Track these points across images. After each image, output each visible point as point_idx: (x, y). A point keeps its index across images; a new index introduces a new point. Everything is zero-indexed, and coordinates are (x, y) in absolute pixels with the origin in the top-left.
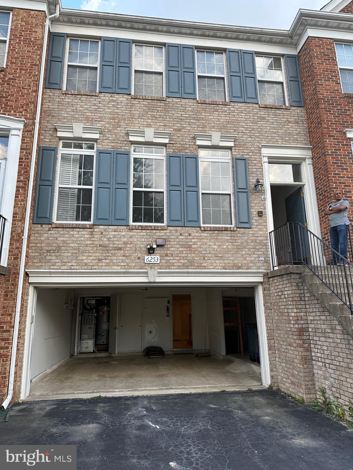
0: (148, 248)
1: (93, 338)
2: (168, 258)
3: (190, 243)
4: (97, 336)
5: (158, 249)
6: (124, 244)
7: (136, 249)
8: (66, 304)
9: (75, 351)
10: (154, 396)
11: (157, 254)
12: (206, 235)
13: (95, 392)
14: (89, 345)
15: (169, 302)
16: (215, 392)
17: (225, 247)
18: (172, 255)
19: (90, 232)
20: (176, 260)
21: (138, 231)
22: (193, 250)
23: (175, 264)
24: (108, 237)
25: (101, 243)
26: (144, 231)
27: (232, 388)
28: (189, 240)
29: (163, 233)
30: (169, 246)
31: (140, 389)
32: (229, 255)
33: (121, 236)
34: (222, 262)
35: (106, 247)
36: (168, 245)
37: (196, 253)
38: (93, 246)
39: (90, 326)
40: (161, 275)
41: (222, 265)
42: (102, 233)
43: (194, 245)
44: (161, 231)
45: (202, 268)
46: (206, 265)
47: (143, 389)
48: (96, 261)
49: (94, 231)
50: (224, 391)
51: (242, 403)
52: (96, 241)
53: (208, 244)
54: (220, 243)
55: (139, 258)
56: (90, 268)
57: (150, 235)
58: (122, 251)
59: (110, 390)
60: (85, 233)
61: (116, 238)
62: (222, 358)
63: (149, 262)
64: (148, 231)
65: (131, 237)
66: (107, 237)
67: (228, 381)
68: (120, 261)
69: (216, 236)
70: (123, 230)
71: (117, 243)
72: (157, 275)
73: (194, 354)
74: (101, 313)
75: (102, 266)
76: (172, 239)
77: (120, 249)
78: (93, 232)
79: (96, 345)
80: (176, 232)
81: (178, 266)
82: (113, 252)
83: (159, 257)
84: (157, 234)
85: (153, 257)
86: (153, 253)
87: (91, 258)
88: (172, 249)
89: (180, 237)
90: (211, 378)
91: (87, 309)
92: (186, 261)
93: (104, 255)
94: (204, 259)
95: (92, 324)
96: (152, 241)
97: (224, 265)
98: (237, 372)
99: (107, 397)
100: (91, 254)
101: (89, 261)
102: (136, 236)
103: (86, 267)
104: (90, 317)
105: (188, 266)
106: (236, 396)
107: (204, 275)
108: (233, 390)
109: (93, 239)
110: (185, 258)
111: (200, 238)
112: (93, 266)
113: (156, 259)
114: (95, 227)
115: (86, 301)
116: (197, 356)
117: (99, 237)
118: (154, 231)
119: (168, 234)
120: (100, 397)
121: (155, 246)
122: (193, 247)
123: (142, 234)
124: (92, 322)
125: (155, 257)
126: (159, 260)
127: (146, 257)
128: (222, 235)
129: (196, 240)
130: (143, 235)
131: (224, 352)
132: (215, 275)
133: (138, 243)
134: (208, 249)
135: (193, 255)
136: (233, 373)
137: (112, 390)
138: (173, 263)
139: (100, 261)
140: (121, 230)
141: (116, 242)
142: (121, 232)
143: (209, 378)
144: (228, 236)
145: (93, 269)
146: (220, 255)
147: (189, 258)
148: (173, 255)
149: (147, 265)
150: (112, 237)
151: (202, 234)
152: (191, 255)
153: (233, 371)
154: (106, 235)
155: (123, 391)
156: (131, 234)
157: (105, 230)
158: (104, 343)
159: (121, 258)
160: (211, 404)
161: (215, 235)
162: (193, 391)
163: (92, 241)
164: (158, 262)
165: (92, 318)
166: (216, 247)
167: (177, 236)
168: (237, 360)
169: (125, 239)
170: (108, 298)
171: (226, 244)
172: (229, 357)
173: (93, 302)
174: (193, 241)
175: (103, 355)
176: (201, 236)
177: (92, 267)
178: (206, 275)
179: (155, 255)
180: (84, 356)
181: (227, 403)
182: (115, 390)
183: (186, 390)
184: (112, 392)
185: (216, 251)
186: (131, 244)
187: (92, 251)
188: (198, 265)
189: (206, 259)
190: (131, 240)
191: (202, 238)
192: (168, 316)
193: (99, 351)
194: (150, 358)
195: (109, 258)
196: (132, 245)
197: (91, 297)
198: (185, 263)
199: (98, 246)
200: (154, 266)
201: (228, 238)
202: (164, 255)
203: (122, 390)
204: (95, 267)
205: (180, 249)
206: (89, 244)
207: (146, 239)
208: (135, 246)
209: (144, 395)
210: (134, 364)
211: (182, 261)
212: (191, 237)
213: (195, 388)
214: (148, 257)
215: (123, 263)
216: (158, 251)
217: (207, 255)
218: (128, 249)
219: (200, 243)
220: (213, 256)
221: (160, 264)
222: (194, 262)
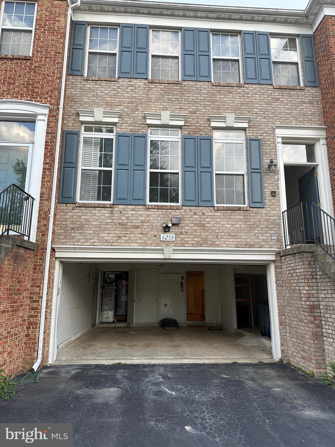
0: (164, 227)
1: (113, 309)
2: (183, 236)
3: (204, 222)
4: (116, 307)
5: (173, 227)
6: (142, 222)
7: (152, 228)
8: (88, 277)
9: (97, 320)
10: (170, 365)
11: (172, 232)
12: (219, 214)
13: (115, 359)
14: (109, 316)
15: (183, 278)
16: (227, 363)
17: (237, 226)
18: (187, 234)
19: (110, 211)
20: (190, 238)
21: (155, 210)
22: (207, 229)
23: (189, 242)
24: (127, 215)
25: (120, 221)
26: (160, 210)
27: (244, 360)
28: (202, 219)
29: (178, 212)
30: (183, 225)
31: (156, 358)
32: (241, 234)
33: (138, 215)
34: (235, 240)
35: (125, 225)
36: (183, 223)
37: (210, 231)
38: (113, 224)
39: (110, 298)
40: (176, 252)
41: (234, 244)
42: (121, 212)
43: (208, 224)
44: (176, 211)
45: (215, 246)
46: (219, 243)
47: (159, 358)
48: (116, 238)
49: (114, 210)
50: (236, 363)
51: (253, 375)
52: (115, 219)
53: (221, 223)
54: (233, 223)
55: (155, 236)
56: (110, 244)
57: (166, 215)
58: (140, 229)
59: (129, 358)
60: (106, 212)
61: (134, 217)
62: (233, 331)
63: (164, 240)
64: (164, 211)
65: (148, 216)
66: (125, 216)
67: (240, 354)
68: (138, 239)
69: (228, 215)
71: (135, 221)
72: (173, 252)
73: (206, 327)
74: (120, 287)
75: (121, 243)
76: (187, 218)
77: (138, 227)
78: (113, 211)
79: (115, 315)
80: (191, 212)
81: (193, 244)
82: (131, 230)
83: (174, 235)
84: (172, 213)
85: (168, 235)
86: (169, 231)
87: (111, 235)
88: (186, 228)
89: (195, 216)
90: (223, 350)
91: (107, 282)
92: (200, 239)
93: (123, 232)
94: (217, 238)
95: (112, 297)
96: (168, 220)
97: (236, 243)
98: (248, 345)
99: (127, 364)
100: (111, 232)
101: (110, 238)
102: (153, 215)
103: (106, 244)
104: (110, 290)
105: (202, 244)
106: (248, 368)
107: (217, 253)
108: (244, 362)
109: (113, 218)
110: (199, 236)
111: (213, 218)
112: (113, 242)
113: (171, 237)
114: (115, 206)
115: (106, 274)
116: (209, 329)
117: (118, 216)
118: (169, 210)
119: (183, 213)
120: (120, 363)
121: (170, 225)
122: (207, 226)
123: (158, 213)
124: (112, 295)
125: (170, 235)
126: (174, 239)
127: (162, 235)
128: (235, 214)
129: (210, 220)
130: (159, 214)
131: (235, 326)
132: (228, 253)
133: (155, 221)
134: (222, 227)
135: (207, 234)
137: (131, 358)
139: (119, 238)
140: (139, 210)
141: (134, 221)
142: (138, 211)
143: (221, 350)
145: (113, 246)
146: (233, 234)
147: (202, 237)
149: (162, 242)
150: (130, 216)
152: (205, 234)
153: (244, 344)
154: (125, 214)
155: (141, 359)
156: (148, 213)
157: (124, 209)
158: (122, 314)
159: (139, 236)
160: (224, 374)
161: (228, 214)
162: (206, 362)
163: (112, 219)
165: (112, 291)
166: (229, 226)
167: (192, 215)
168: (248, 334)
169: (143, 218)
170: (127, 273)
171: (239, 223)
172: (240, 331)
173: (113, 276)
174: (207, 220)
175: (122, 325)
176: (215, 215)
177: (112, 244)
179: (170, 234)
180: (105, 325)
181: (239, 373)
182: (133, 358)
183: (200, 360)
184: (130, 359)
185: (229, 229)
186: (148, 222)
187: (112, 229)
188: (211, 243)
189: (219, 237)
190: (148, 218)
191: (215, 217)
192: (182, 291)
193: (119, 321)
194: (165, 329)
195: (128, 235)
196: (148, 224)
197: (111, 272)
198: (199, 241)
199: (118, 224)
200: (169, 243)
201: (241, 217)
202: (179, 233)
203: (139, 358)
204: (115, 244)
205: (194, 228)
206: (110, 222)
207: (162, 218)
209: (161, 363)
210: (151, 334)
211: (196, 239)
212: (205, 216)
213: (208, 359)
214: (164, 235)
215: (140, 240)
216: (173, 229)
217: (220, 233)
218: (145, 227)
219: (214, 222)
220: (226, 234)
221: (175, 242)
222: (207, 240)
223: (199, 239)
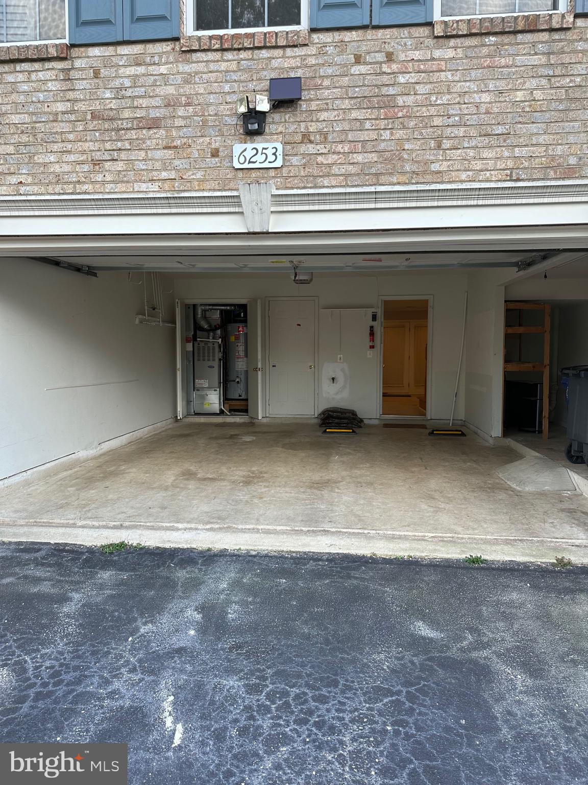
0: (243, 114)
2: (311, 149)
3: (391, 91)
4: (226, 382)
5: (277, 116)
6: (168, 105)
7: (205, 122)
9: (179, 410)
11: (272, 134)
12: (450, 53)
15: (374, 318)
16: (447, 560)
17: (520, 95)
18: (326, 138)
19: (63, 70)
20: (339, 153)
21: (210, 56)
22: (400, 114)
23: (335, 170)
24: (117, 83)
25: (96, 106)
26: (229, 55)
27: (506, 548)
28: (385, 79)
29: (295, 57)
30: (314, 106)
31: (240, 527)
32: (533, 128)
33: (155, 81)
34: (506, 154)
35: (112, 119)
36: (311, 100)
37: (412, 124)
38: (73, 118)
39: (211, 363)
40: (285, 208)
41: (503, 166)
42: (97, 74)
43: (405, 98)
44: (289, 52)
45: (429, 178)
46: (444, 166)
47: (248, 527)
48: (86, 168)
49: (73, 68)
50: (477, 560)
52: (81, 100)
53: (458, 88)
54: (502, 85)
55: (215, 154)
56: (69, 189)
57: (249, 70)
58: (162, 132)
59: (164, 525)
60: (49, 75)
61: (142, 86)
63: (246, 166)
64: (243, 55)
65: (186, 82)
66: (112, 85)
67: (496, 522)
68: (158, 165)
69: (489, 56)
70: (161, 57)
71: (144, 102)
72: (273, 209)
74: (232, 339)
75: (104, 183)
76: (327, 77)
77: (154, 124)
78: (69, 70)
79: (226, 399)
80: (342, 52)
81: (347, 176)
82: (133, 134)
83: (280, 147)
84: (275, 63)
85: (260, 146)
86: (259, 132)
87: (72, 158)
88: (323, 116)
89: (356, 69)
90: (448, 507)
91: (202, 329)
92: (374, 157)
93: (108, 146)
94: (439, 147)
95: (214, 360)
96: (257, 89)
97: (510, 164)
99: (144, 548)
100: (69, 146)
101: (66, 168)
102: (204, 76)
103: (58, 189)
104: (210, 345)
105: (381, 174)
106: (515, 588)
107: (435, 204)
108: (507, 558)
109: (71, 95)
110: (369, 146)
111: (427, 69)
112: (79, 182)
113: (270, 152)
114: (75, 52)
117: (88, 86)
118: (264, 51)
119: (312, 61)
120: (122, 545)
121: (263, 105)
122: (400, 103)
123: (223, 66)
124: (214, 356)
125: (265, 145)
126: (280, 158)
127: (238, 148)
128: (511, 50)
129: (413, 78)
130: (227, 71)
132: (475, 202)
133: (212, 98)
134: (457, 106)
135: (400, 134)
136: (513, 490)
137: (168, 525)
138: (330, 166)
139: (97, 167)
140: (156, 59)
141: (141, 101)
142: (154, 64)
143: (443, 506)
144: (536, 54)
145: (79, 193)
146: (499, 130)
147: (382, 146)
148: (330, 138)
149: (240, 174)
150: (127, 83)
151: (437, 53)
152: (392, 134)
153: (514, 486)
154: (110, 78)
155: (196, 529)
156: (187, 68)
157: (107, 62)
158: (240, 396)
159: (159, 154)
161: (485, 51)
162: (383, 549)
163: (68, 100)
164: (278, 163)
165: (214, 348)
166: (486, 98)
167: (345, 65)
169: (171, 90)
171: (527, 85)
172: (510, 442)
173: (216, 316)
174: (402, 79)
175: (238, 419)
176: (433, 59)
177: (75, 187)
178: (441, 203)
179: (267, 141)
182: (176, 525)
183: (364, 542)
184: (167, 529)
185: (487, 113)
186: (188, 104)
187: (71, 137)
188: (415, 168)
189: (447, 144)
190: (187, 89)
191: (434, 68)
192: (372, 347)
193: (233, 411)
194: (325, 432)
195: (123, 155)
196: (191, 109)
197: (210, 305)
198: (371, 164)
199: (89, 117)
200: (263, 178)
201: (535, 60)
202: (298, 138)
203: (193, 526)
204: (85, 187)
205: (354, 114)
206: (63, 113)
207: (236, 85)
208: (203, 110)
211: (359, 158)
212: (395, 67)
213: (393, 538)
214: (244, 146)
215: (165, 170)
216: (278, 123)
217: (449, 130)
218: (179, 122)
219: (428, 87)
220: (473, 132)
221: (285, 170)
222: (401, 159)
223: (370, 155)
